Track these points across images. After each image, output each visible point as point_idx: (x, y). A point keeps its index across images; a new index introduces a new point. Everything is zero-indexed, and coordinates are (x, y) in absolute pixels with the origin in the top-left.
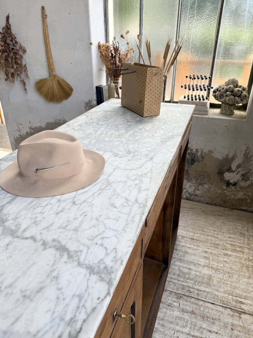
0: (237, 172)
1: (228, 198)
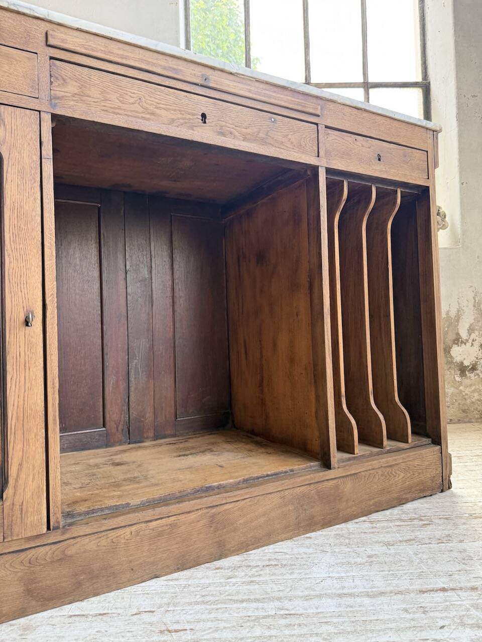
0: (470, 341)
1: (468, 401)
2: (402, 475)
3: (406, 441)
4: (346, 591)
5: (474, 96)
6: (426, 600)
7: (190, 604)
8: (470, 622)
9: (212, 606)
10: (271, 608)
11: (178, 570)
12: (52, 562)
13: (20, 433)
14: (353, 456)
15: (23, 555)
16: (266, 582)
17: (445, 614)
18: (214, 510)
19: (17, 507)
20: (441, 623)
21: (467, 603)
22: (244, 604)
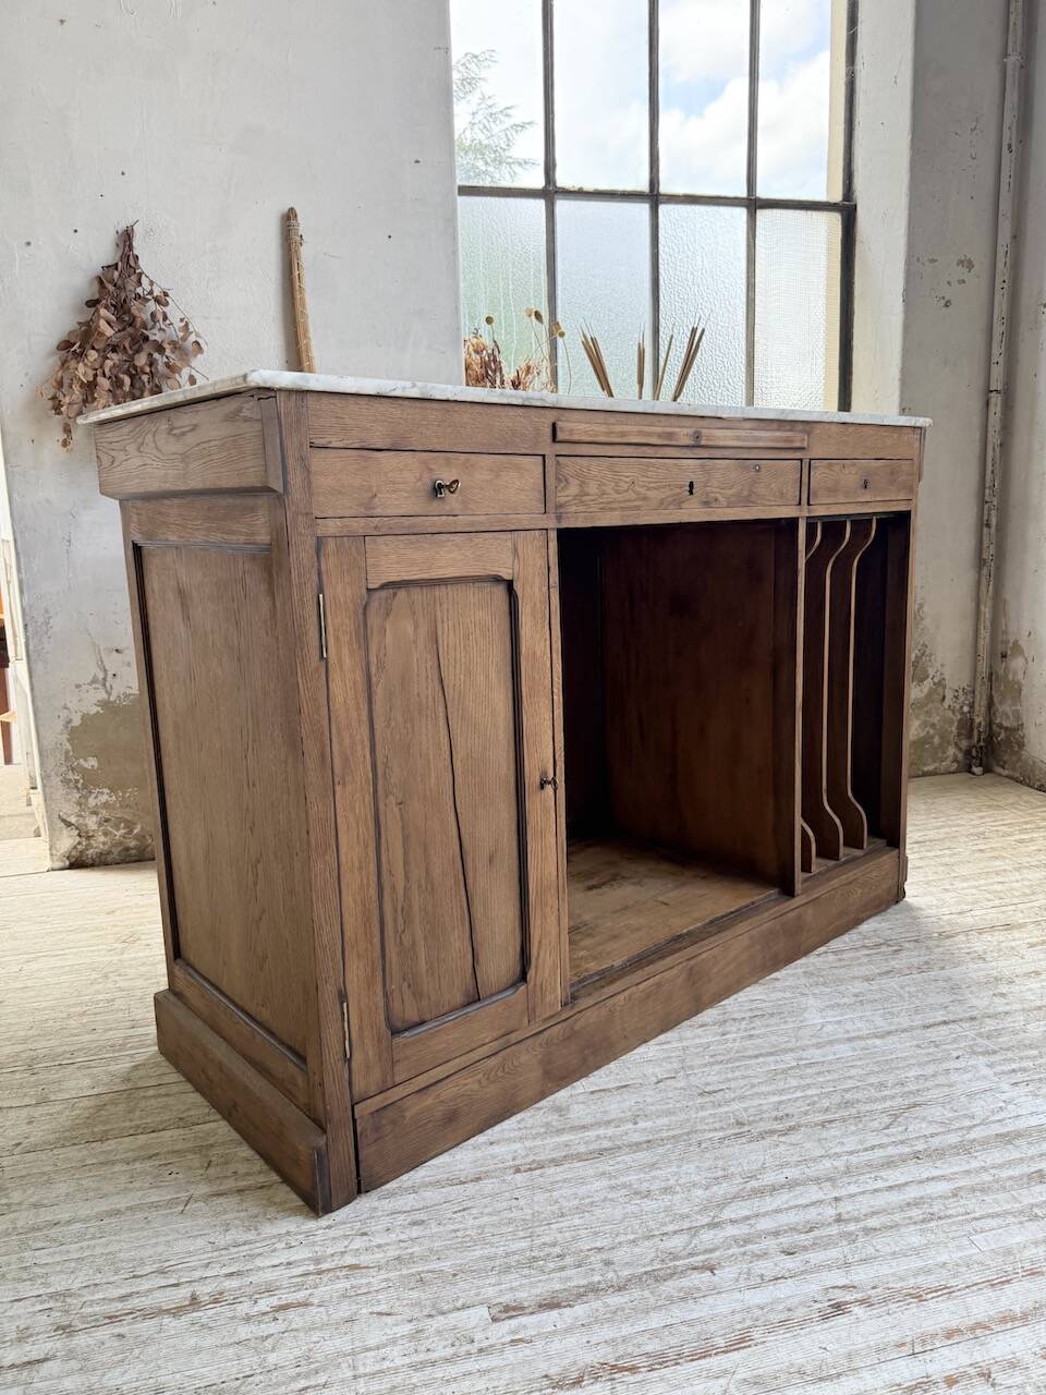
2: (860, 891)
3: (862, 848)
4: (853, 1034)
5: (933, 261)
6: (932, 1034)
7: (705, 1065)
8: (980, 1050)
9: (730, 1065)
10: (789, 1060)
11: (663, 1031)
12: (564, 1040)
13: (538, 908)
14: (810, 875)
15: (541, 1036)
16: (765, 1035)
17: (956, 1046)
18: (692, 962)
19: (538, 988)
20: (955, 1054)
21: (971, 1034)
22: (761, 1059)
